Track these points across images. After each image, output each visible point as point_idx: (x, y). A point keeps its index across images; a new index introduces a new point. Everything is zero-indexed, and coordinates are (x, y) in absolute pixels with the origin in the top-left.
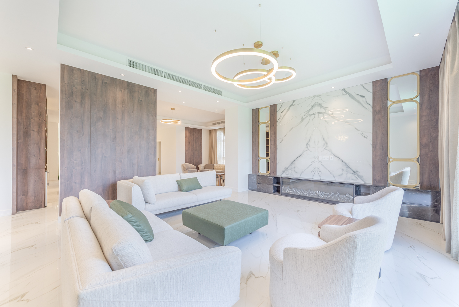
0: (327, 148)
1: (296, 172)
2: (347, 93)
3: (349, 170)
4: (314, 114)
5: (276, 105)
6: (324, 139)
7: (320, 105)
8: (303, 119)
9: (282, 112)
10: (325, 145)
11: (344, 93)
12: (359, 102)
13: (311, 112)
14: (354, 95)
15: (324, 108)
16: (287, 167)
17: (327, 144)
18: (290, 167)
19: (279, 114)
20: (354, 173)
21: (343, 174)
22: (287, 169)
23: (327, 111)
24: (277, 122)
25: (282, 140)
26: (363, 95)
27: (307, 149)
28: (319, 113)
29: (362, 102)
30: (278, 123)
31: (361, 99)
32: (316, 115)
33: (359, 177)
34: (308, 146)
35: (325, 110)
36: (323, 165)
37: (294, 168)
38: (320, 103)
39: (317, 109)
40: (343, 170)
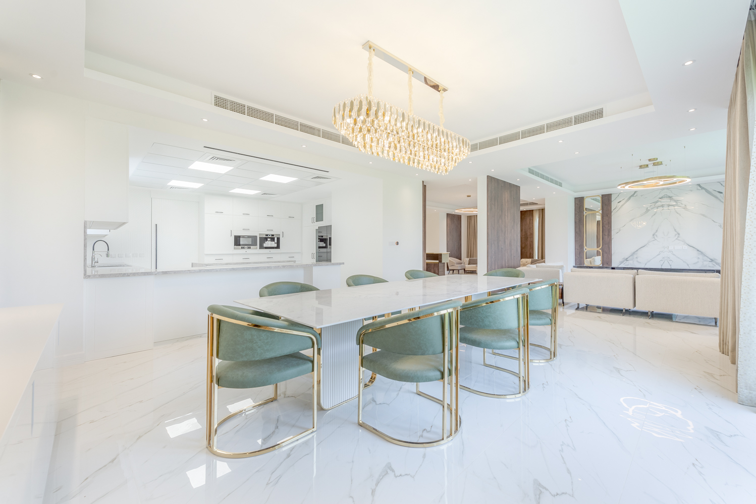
0: (679, 239)
1: (638, 262)
2: (702, 188)
3: (706, 258)
4: (662, 206)
5: (611, 194)
6: (675, 230)
7: (670, 197)
8: (647, 210)
9: (618, 202)
10: (677, 235)
11: (699, 188)
12: (716, 197)
13: (659, 204)
14: (711, 190)
15: (674, 201)
16: (626, 257)
17: (679, 234)
18: (631, 257)
19: (614, 204)
20: (712, 260)
21: (698, 262)
22: (627, 260)
23: (679, 203)
24: (611, 212)
25: (620, 230)
26: (721, 191)
27: (653, 239)
28: (669, 206)
29: (720, 198)
30: (612, 214)
31: (718, 195)
32: (666, 208)
33: (716, 264)
34: (655, 236)
35: (676, 202)
36: (674, 255)
37: (637, 258)
38: (670, 196)
39: (666, 201)
40: (699, 258)
